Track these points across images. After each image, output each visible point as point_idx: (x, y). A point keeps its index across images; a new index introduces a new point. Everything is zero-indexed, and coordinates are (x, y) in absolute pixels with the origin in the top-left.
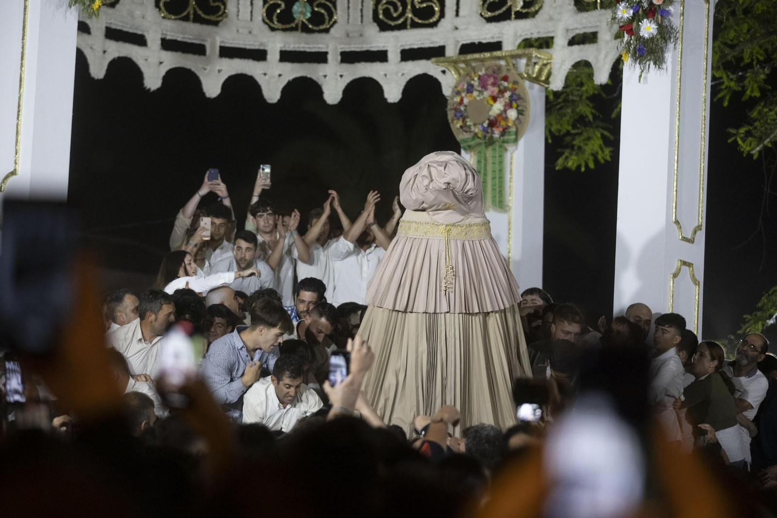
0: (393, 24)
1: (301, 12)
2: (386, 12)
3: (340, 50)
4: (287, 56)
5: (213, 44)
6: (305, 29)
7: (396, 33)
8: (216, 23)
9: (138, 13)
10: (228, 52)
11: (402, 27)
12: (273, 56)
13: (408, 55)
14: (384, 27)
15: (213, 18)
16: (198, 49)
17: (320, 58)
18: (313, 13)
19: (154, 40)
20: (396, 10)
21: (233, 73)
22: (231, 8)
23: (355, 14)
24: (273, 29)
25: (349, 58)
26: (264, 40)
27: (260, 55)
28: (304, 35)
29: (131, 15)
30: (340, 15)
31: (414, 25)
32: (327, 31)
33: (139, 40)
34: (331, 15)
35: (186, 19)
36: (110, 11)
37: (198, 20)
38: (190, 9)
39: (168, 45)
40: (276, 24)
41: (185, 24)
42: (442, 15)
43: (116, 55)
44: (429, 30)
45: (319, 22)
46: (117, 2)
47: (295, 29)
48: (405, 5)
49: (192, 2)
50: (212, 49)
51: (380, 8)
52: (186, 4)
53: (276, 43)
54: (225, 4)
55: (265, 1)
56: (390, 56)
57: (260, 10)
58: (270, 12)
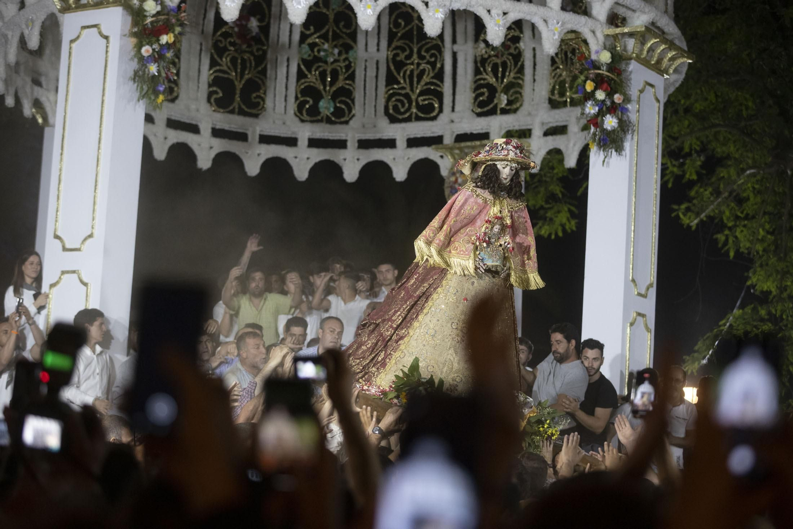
0: (401, 117)
1: (326, 106)
2: (395, 108)
3: (357, 139)
4: (314, 143)
5: (254, 132)
6: (329, 121)
7: (403, 125)
8: (256, 116)
9: (193, 107)
10: (266, 139)
11: (408, 120)
12: (303, 142)
13: (413, 143)
14: (393, 120)
15: (254, 111)
16: (242, 137)
17: (341, 144)
18: (336, 108)
19: (205, 129)
20: (403, 106)
21: (270, 156)
22: (269, 103)
23: (370, 110)
24: (302, 121)
25: (364, 144)
26: (294, 129)
27: (291, 142)
28: (328, 126)
29: (188, 108)
30: (357, 110)
31: (418, 119)
32: (347, 122)
33: (194, 129)
34: (350, 110)
35: (232, 112)
36: (171, 105)
37: (242, 113)
38: (236, 105)
39: (217, 133)
40: (305, 117)
41: (231, 116)
42: (441, 110)
43: (175, 141)
44: (429, 123)
45: (341, 116)
46: (176, 98)
47: (321, 121)
48: (410, 102)
49: (238, 98)
50: (253, 137)
51: (391, 105)
52: (232, 100)
53: (305, 132)
54: (263, 100)
55: (297, 98)
56: (398, 143)
57: (292, 106)
58: (300, 107)
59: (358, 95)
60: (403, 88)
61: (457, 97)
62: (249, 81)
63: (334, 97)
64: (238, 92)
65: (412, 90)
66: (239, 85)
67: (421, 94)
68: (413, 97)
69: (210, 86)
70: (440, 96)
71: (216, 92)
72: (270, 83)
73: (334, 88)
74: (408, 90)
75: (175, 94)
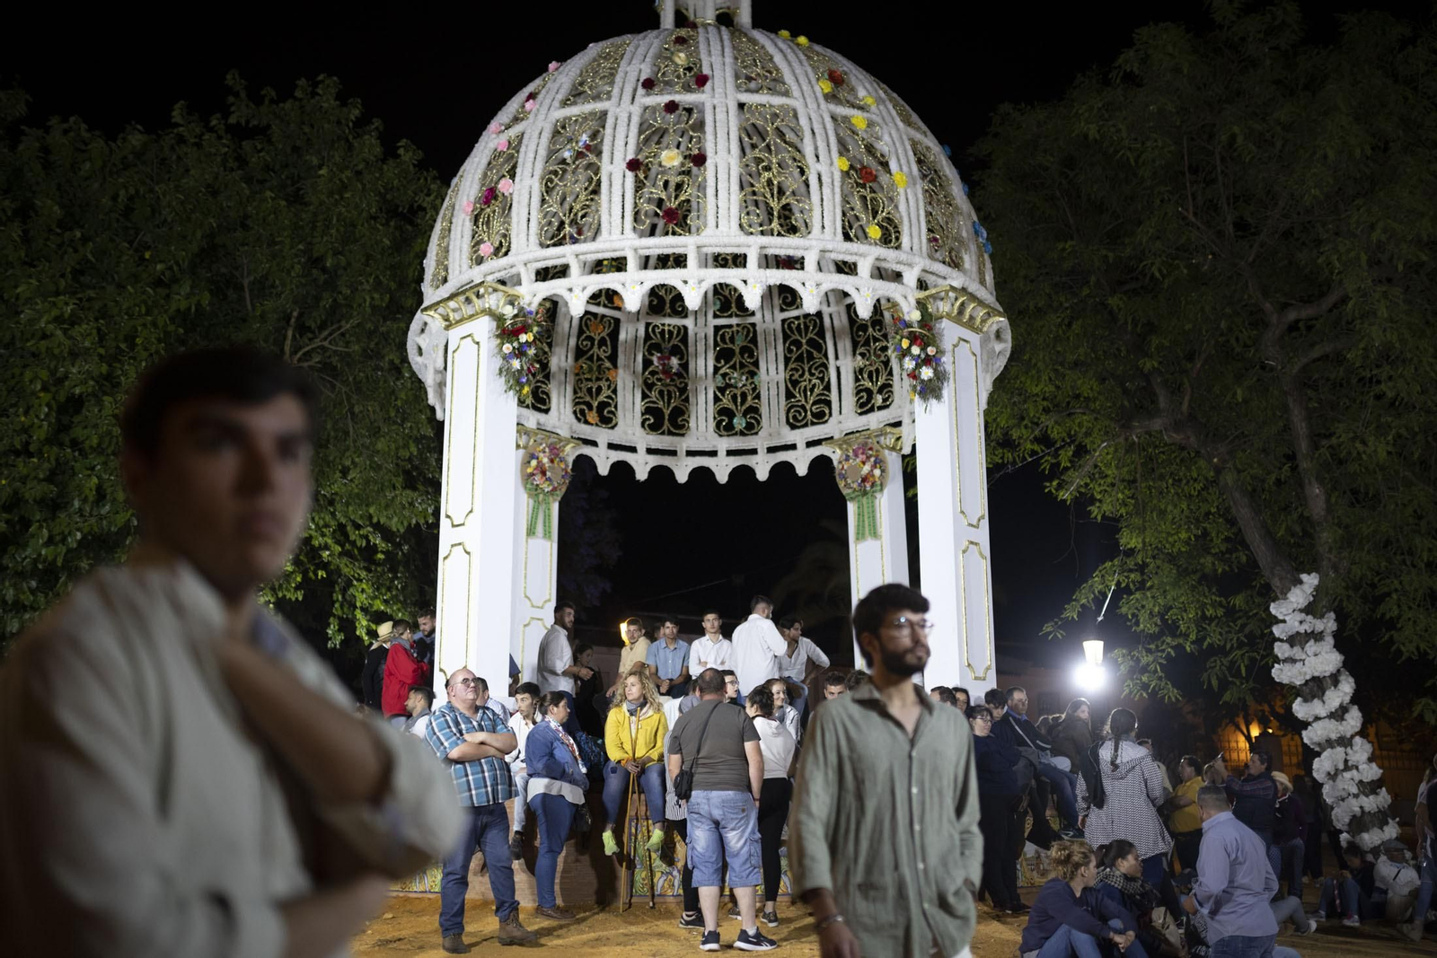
0: (799, 424)
1: (739, 423)
2: (794, 417)
3: (766, 446)
4: (730, 453)
5: (681, 448)
6: (742, 434)
7: (802, 430)
8: (683, 435)
9: (630, 432)
10: (690, 453)
11: (806, 425)
12: (722, 453)
13: (810, 444)
14: (793, 427)
15: (681, 432)
16: (673, 453)
17: (754, 452)
18: (747, 423)
19: (641, 449)
20: (800, 414)
21: (696, 466)
22: (692, 424)
23: (774, 421)
24: (721, 436)
25: (771, 450)
26: (715, 443)
27: (713, 454)
28: (742, 438)
29: (626, 433)
30: (764, 421)
31: (813, 424)
32: (756, 433)
33: (633, 450)
34: (759, 423)
35: (663, 433)
36: (610, 431)
37: (670, 433)
38: (665, 427)
39: (650, 451)
40: (724, 433)
41: (662, 437)
42: (831, 415)
43: (616, 460)
44: (822, 426)
45: (751, 429)
46: (616, 425)
47: (736, 434)
48: (806, 411)
49: (666, 422)
50: (681, 453)
51: (791, 415)
52: (662, 425)
53: (724, 444)
54: (688, 422)
55: (715, 418)
56: (798, 446)
57: (712, 424)
58: (718, 425)
59: (764, 410)
60: (799, 401)
61: (843, 403)
62: (675, 408)
63: (745, 415)
64: (667, 417)
65: (806, 401)
66: (667, 412)
67: (814, 404)
68: (808, 407)
69: (643, 414)
70: (829, 403)
71: (649, 419)
72: (692, 409)
73: (744, 408)
74: (803, 402)
75: (614, 422)
